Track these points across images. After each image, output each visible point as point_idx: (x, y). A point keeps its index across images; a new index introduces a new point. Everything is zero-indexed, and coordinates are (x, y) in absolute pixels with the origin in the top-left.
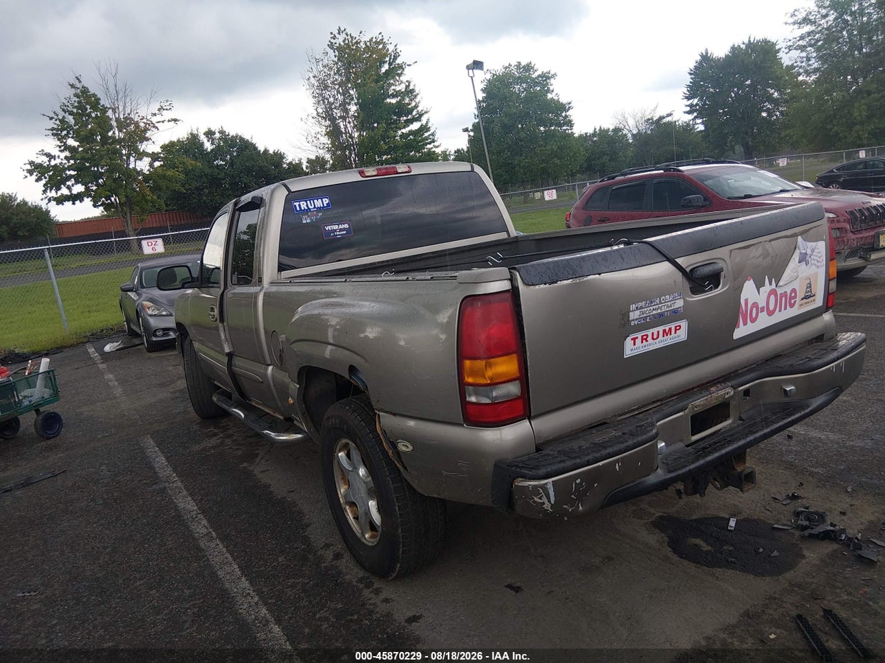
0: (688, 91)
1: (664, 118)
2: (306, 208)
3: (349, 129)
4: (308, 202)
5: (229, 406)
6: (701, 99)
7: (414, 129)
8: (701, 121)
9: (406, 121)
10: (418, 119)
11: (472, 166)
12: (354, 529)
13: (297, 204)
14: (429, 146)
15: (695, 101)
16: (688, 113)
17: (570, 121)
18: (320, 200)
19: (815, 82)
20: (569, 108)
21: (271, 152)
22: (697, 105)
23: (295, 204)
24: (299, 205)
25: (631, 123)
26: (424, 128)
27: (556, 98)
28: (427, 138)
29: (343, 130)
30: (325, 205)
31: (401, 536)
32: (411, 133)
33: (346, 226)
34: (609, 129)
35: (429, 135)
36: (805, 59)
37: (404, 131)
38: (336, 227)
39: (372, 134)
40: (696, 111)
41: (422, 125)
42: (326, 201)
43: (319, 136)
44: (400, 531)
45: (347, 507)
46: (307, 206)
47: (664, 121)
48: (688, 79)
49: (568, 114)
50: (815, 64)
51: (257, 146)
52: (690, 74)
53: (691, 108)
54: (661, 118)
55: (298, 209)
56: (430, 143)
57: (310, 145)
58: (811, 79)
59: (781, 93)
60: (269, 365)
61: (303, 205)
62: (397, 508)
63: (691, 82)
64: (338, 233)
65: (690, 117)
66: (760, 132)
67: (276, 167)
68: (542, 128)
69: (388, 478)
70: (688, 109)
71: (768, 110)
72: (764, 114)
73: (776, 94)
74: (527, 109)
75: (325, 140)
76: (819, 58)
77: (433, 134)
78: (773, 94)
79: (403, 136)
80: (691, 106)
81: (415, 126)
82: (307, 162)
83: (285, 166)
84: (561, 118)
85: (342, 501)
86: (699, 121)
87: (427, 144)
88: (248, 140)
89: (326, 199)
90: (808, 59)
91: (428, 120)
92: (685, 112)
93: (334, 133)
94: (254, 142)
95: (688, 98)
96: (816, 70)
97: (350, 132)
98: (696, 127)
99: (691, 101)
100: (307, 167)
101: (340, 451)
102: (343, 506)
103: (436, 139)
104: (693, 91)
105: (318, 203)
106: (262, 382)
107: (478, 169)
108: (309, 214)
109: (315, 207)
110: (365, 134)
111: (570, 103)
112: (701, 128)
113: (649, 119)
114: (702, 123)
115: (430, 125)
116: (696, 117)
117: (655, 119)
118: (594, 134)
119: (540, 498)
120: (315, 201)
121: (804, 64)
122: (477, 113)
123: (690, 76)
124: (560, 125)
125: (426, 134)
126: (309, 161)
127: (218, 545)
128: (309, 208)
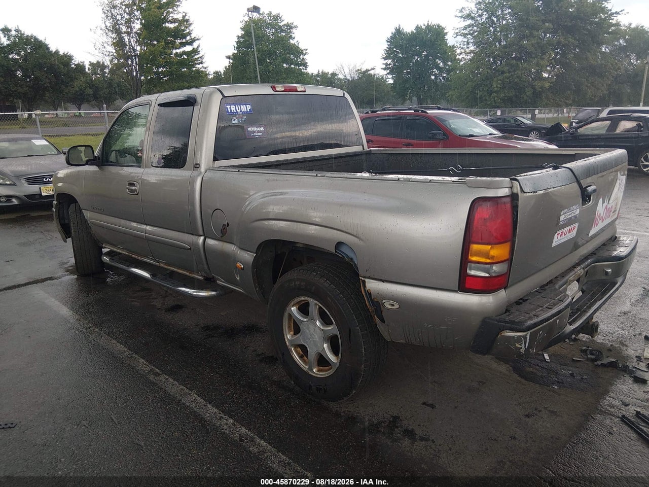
0: (385, 54)
1: (369, 71)
2: (235, 111)
3: (132, 42)
4: (237, 106)
5: (128, 266)
6: (393, 61)
7: (186, 50)
8: (391, 76)
9: (181, 43)
10: (190, 43)
11: (344, 93)
12: (300, 365)
13: (228, 107)
14: (197, 66)
15: (389, 61)
16: (385, 69)
17: (306, 63)
18: (245, 106)
19: (470, 60)
20: (306, 54)
21: (61, 53)
22: (390, 64)
23: (227, 106)
24: (230, 108)
25: (347, 71)
26: (196, 51)
27: (297, 44)
28: (197, 59)
29: (127, 43)
30: (248, 111)
31: (363, 370)
32: (184, 53)
33: (262, 129)
34: (328, 73)
35: (198, 58)
36: (466, 43)
37: (178, 51)
38: (255, 129)
39: (152, 49)
40: (388, 68)
41: (194, 49)
42: (249, 107)
43: (105, 45)
44: (363, 366)
45: (292, 349)
46: (236, 109)
47: (369, 72)
48: (385, 46)
49: (305, 57)
50: (472, 48)
51: (49, 46)
52: (387, 41)
53: (386, 66)
54: (367, 71)
55: (229, 111)
56: (199, 64)
57: (97, 51)
58: (468, 57)
59: (445, 64)
60: (201, 236)
61: (233, 109)
62: (363, 350)
63: (387, 48)
64: (256, 134)
65: (385, 72)
66: (428, 90)
67: (64, 66)
68: (285, 65)
69: (358, 328)
70: (384, 66)
71: (435, 75)
72: (433, 77)
73: (441, 64)
74: (275, 49)
75: (112, 49)
76: (475, 43)
77: (201, 57)
78: (440, 64)
79: (176, 54)
80: (386, 64)
81: (188, 48)
82: (90, 65)
83: (73, 66)
84: (299, 60)
85: (288, 344)
86: (390, 76)
87: (196, 64)
88: (41, 41)
89: (249, 106)
90: (468, 43)
91: (199, 45)
92: (382, 69)
93: (119, 44)
94: (47, 42)
95: (385, 59)
96: (472, 52)
97: (133, 45)
98: (388, 80)
99: (386, 61)
100: (89, 69)
101: (293, 306)
102: (289, 347)
103: (204, 61)
104: (389, 54)
105: (244, 108)
106: (190, 249)
107: (347, 96)
108: (237, 116)
109: (241, 111)
110: (145, 48)
111: (306, 50)
112: (391, 81)
113: (358, 70)
114: (392, 78)
115: (200, 49)
116: (388, 74)
117: (362, 71)
118: (318, 75)
119: (520, 345)
120: (242, 106)
121: (465, 46)
122: (236, 46)
123: (387, 43)
124: (299, 65)
125: (196, 57)
126: (91, 64)
127: (168, 379)
128: (237, 112)
